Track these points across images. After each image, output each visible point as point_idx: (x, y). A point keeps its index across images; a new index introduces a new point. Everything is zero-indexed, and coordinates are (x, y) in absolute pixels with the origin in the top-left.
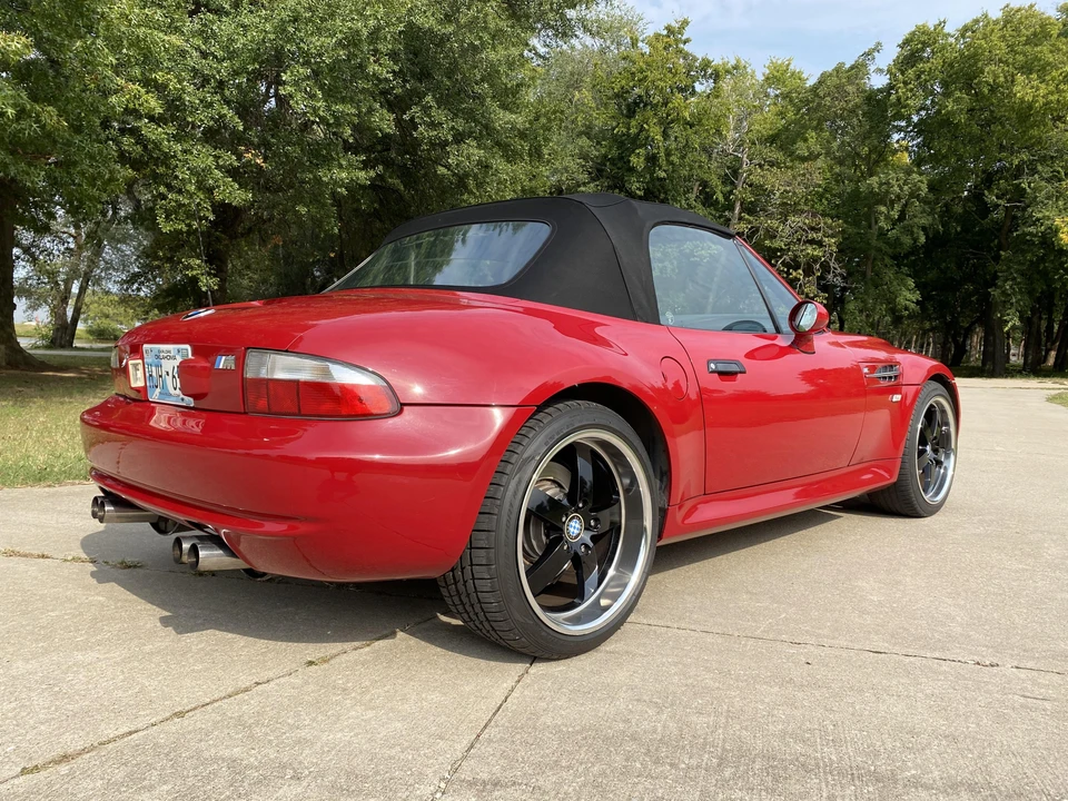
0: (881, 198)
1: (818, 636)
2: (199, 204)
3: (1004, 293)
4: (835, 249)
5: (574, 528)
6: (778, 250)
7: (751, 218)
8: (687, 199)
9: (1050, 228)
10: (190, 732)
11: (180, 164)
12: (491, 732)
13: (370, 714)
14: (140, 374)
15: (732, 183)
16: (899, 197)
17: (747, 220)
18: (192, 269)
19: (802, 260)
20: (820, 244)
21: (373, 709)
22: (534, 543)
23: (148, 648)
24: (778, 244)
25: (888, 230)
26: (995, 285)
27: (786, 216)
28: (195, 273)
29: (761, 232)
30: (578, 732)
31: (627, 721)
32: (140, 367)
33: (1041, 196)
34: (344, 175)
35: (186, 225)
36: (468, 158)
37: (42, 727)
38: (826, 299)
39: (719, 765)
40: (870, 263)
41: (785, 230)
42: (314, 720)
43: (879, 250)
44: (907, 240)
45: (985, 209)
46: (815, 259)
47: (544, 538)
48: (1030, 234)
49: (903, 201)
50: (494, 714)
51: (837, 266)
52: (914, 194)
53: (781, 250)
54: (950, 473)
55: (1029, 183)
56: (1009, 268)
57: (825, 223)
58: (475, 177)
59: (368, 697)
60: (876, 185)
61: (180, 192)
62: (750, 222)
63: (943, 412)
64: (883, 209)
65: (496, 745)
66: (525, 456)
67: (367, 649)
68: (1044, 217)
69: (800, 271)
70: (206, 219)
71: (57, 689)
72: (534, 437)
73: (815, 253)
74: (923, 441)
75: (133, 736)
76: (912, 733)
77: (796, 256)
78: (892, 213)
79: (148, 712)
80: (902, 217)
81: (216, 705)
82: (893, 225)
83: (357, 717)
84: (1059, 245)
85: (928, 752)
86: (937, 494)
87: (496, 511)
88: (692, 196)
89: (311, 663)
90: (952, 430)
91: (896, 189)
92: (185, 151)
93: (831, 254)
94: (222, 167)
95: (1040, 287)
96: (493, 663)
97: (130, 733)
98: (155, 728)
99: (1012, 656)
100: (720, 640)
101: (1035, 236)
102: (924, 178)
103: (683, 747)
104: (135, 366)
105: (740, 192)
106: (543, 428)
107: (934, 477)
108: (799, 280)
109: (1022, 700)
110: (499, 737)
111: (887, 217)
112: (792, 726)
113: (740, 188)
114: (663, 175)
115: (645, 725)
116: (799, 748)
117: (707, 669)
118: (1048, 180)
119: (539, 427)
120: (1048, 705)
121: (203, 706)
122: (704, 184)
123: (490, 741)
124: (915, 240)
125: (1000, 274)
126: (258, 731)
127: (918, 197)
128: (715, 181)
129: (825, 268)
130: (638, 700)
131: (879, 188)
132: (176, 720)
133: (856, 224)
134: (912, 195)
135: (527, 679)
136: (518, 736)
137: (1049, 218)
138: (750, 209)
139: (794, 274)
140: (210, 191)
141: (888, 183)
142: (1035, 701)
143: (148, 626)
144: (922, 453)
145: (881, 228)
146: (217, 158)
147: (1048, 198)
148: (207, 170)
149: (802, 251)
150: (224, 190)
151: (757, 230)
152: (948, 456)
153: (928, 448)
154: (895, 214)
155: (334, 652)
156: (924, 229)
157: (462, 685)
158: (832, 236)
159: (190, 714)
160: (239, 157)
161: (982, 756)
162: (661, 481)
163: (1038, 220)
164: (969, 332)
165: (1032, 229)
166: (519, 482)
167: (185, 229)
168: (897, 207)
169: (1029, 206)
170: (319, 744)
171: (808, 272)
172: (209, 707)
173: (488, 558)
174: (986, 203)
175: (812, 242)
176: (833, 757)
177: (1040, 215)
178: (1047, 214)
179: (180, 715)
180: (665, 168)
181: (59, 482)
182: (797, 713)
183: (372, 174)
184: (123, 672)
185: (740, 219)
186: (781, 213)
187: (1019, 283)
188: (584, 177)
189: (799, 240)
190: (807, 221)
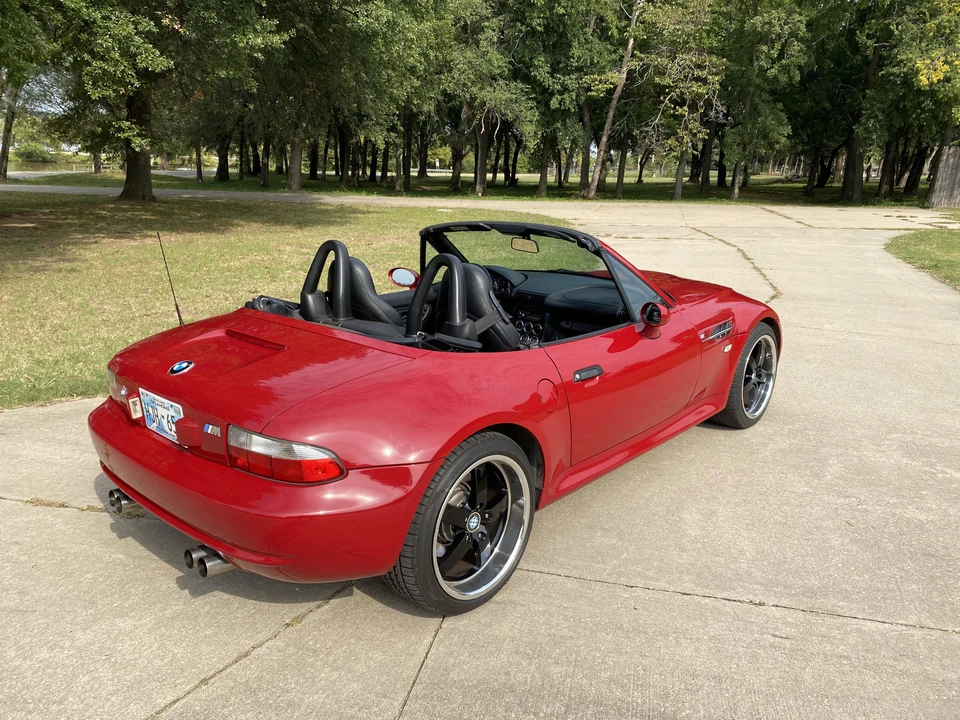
0: (763, 38)
1: (647, 578)
2: (123, 72)
3: (867, 130)
4: (718, 86)
5: (474, 523)
6: (665, 87)
7: (643, 56)
8: (585, 33)
9: (912, 69)
10: (215, 699)
11: (101, 31)
12: (418, 688)
13: (335, 675)
14: (138, 407)
15: (627, 18)
16: (779, 36)
17: (638, 57)
18: (123, 131)
19: (687, 96)
20: (704, 81)
21: (336, 670)
22: (445, 534)
23: (168, 612)
24: (667, 81)
25: (768, 69)
26: (859, 122)
27: (675, 54)
28: (126, 135)
29: (651, 70)
30: (475, 686)
31: (508, 674)
32: (138, 403)
33: (906, 38)
34: (259, 41)
35: (114, 91)
36: (377, 19)
37: (113, 699)
38: (707, 134)
39: (565, 713)
40: (749, 98)
41: (674, 69)
42: (297, 682)
43: (758, 86)
44: (784, 79)
45: (856, 48)
46: (700, 96)
47: (452, 533)
48: (893, 74)
49: (783, 40)
50: (419, 671)
51: (719, 104)
52: (793, 34)
53: (669, 87)
54: (768, 393)
55: (898, 25)
56: (873, 106)
57: (710, 61)
58: (385, 37)
59: (331, 658)
60: (759, 25)
61: (102, 58)
62: (641, 60)
63: (768, 347)
64: (765, 48)
65: (420, 701)
66: (438, 490)
67: (326, 607)
68: (907, 59)
69: (686, 108)
70: (132, 85)
71: (113, 660)
72: (444, 474)
73: (700, 91)
74: (749, 371)
75: (178, 703)
76: (695, 676)
77: (682, 93)
78: (772, 52)
79: (182, 679)
80: (781, 55)
81: (228, 670)
82: (773, 63)
83: (326, 679)
84: (918, 85)
85: (700, 693)
86: (756, 410)
87: (418, 532)
88: (589, 31)
89: (288, 625)
90: (774, 360)
91: (778, 29)
92: (103, 18)
93: (714, 92)
94: (142, 32)
95: (898, 123)
96: (416, 618)
97: (175, 702)
98: (190, 695)
99: (776, 593)
100: (577, 585)
101: (898, 76)
102: (802, 18)
103: (544, 697)
104: (134, 403)
105: (635, 30)
106: (450, 466)
107: (756, 398)
108: (684, 116)
109: (771, 639)
110: (422, 693)
111: (768, 56)
112: (617, 672)
113: (633, 26)
114: (562, 11)
115: (520, 677)
116: (618, 693)
117: (566, 618)
118: (915, 22)
119: (448, 465)
120: (787, 643)
121: (219, 672)
122: (601, 19)
123: (417, 697)
124: (791, 78)
125: (863, 112)
126: (262, 696)
127: (796, 36)
128: (610, 17)
129: (709, 104)
130: (516, 652)
131: (762, 28)
132: (204, 687)
133: (738, 61)
134: (791, 34)
135: (441, 635)
136: (436, 692)
137: (910, 60)
138: (643, 46)
139: (680, 110)
140: (133, 56)
141: (770, 23)
142: (780, 640)
143: (164, 587)
144: (747, 380)
145: (761, 67)
146: (135, 24)
147: (913, 40)
148: (128, 37)
149: (688, 88)
150: (146, 57)
151: (649, 67)
152: (769, 380)
153: (753, 376)
154: (775, 53)
155: (303, 610)
156: (800, 68)
157: (396, 643)
158: (716, 74)
159: (212, 681)
160: (158, 23)
161: (735, 695)
162: (538, 469)
163: (901, 61)
164: (835, 154)
165: (895, 70)
166: (434, 508)
167: (113, 95)
168: (778, 46)
169: (895, 46)
170: (304, 706)
171: (693, 108)
172: (223, 673)
173: (412, 565)
174: (857, 43)
175: (697, 79)
176: (639, 701)
177: (904, 57)
178: (910, 56)
179: (205, 681)
180: (565, 5)
181: (49, 401)
182: (621, 660)
183: (286, 37)
184: (156, 639)
185: (633, 56)
186: (671, 51)
187: (881, 120)
188: (488, 12)
189: (686, 77)
190: (694, 59)
